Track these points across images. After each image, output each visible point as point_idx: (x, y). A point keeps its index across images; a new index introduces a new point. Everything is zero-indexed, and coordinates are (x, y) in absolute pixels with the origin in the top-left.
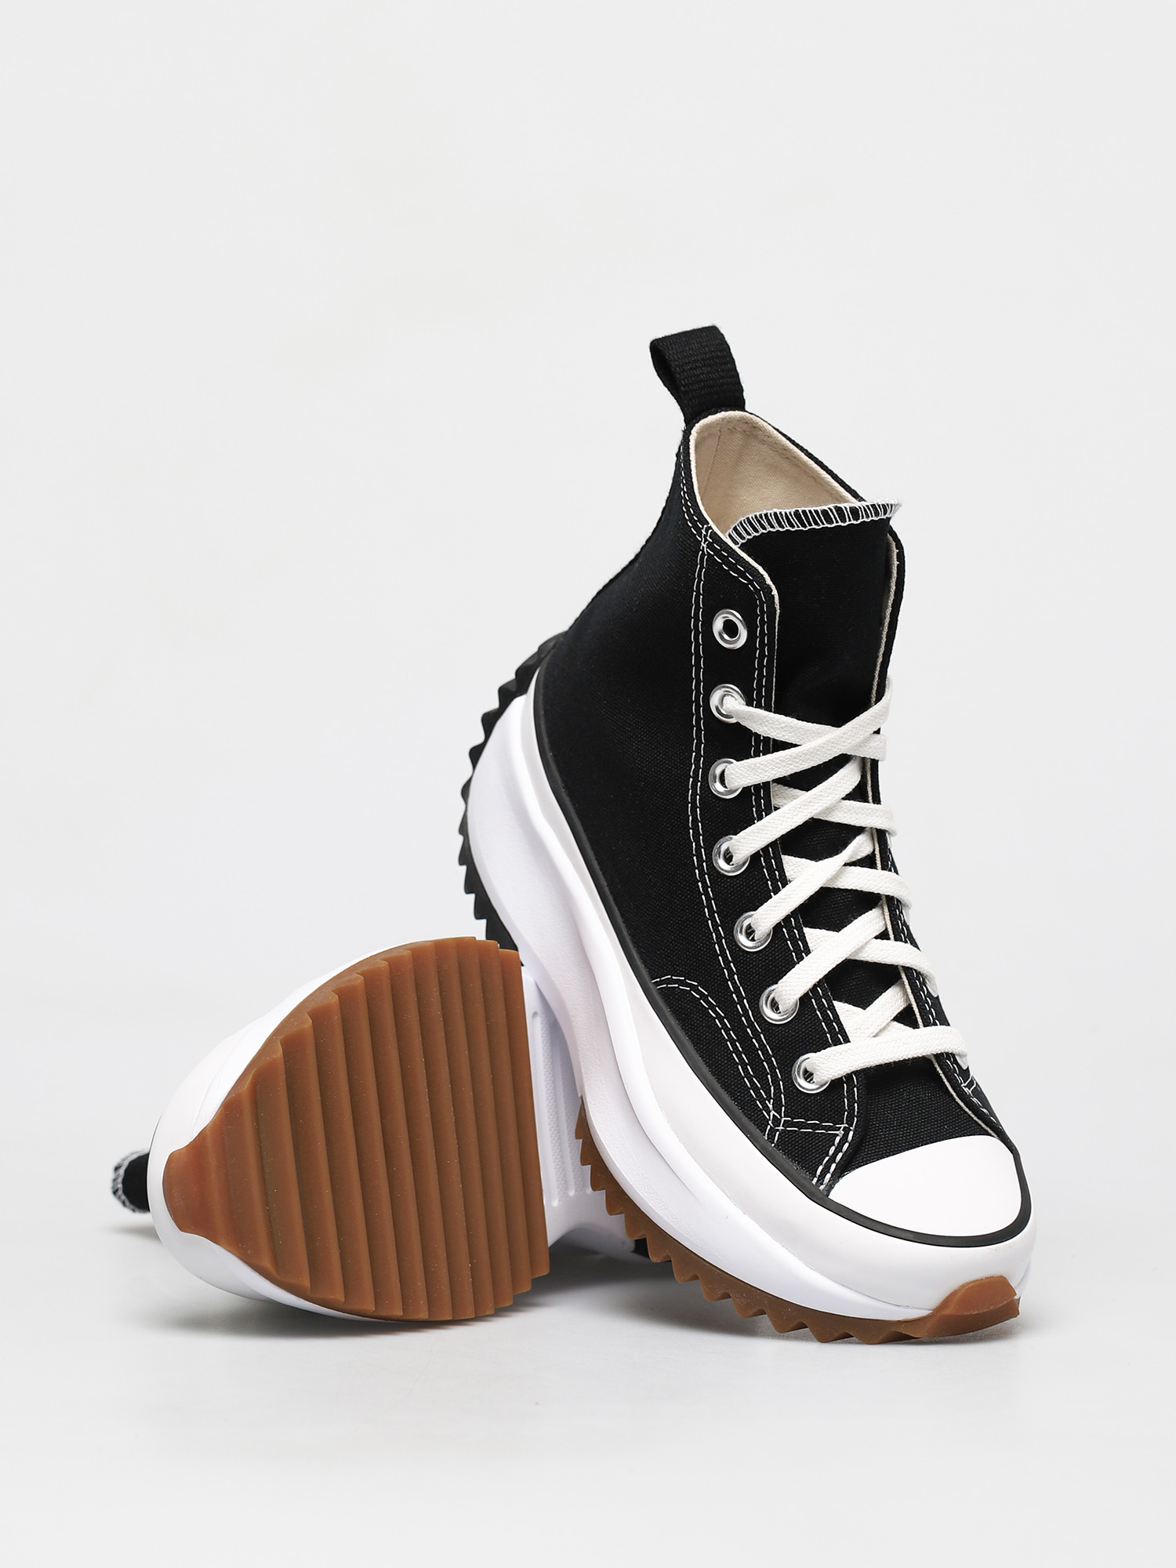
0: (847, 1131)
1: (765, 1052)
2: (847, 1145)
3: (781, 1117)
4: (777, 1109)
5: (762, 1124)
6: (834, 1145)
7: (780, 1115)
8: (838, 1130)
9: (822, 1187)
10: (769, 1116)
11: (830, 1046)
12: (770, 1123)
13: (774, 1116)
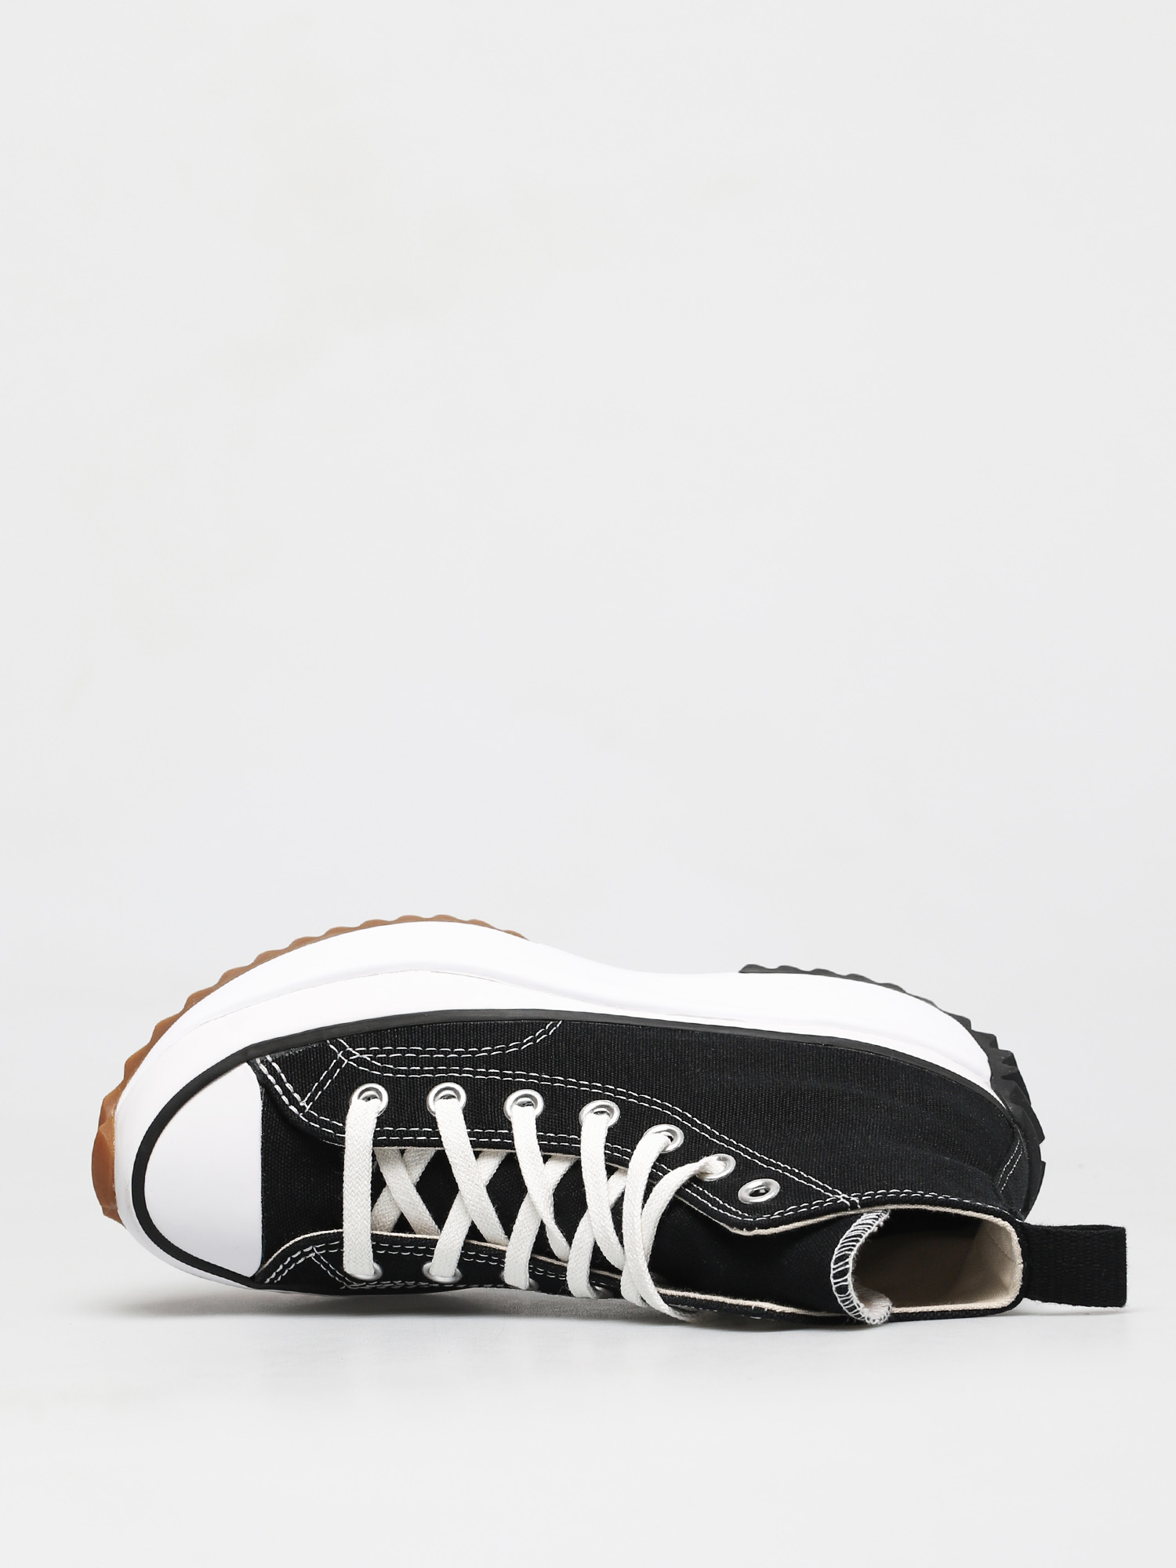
0: (301, 1109)
1: (416, 1072)
2: (287, 1102)
3: (349, 1060)
4: (359, 1061)
5: (354, 1041)
6: (295, 1092)
7: (351, 1060)
8: (307, 1102)
9: (258, 1061)
10: (357, 1051)
12: (351, 1049)
13: (355, 1055)
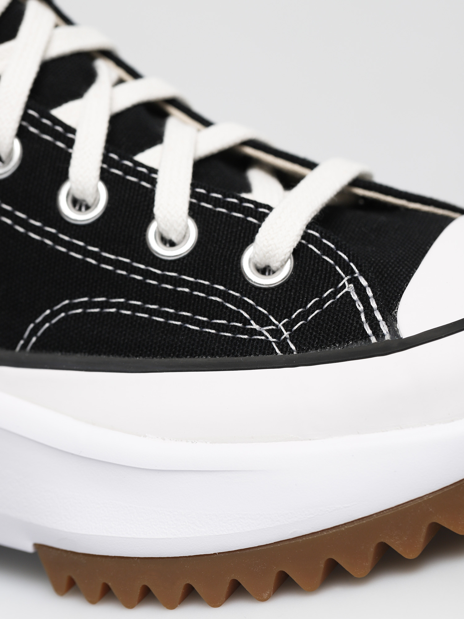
0: (354, 281)
1: (201, 288)
3: (277, 326)
5: (266, 347)
7: (275, 325)
8: (346, 287)
10: (263, 335)
11: (260, 226)
12: (271, 339)
13: (268, 331)
